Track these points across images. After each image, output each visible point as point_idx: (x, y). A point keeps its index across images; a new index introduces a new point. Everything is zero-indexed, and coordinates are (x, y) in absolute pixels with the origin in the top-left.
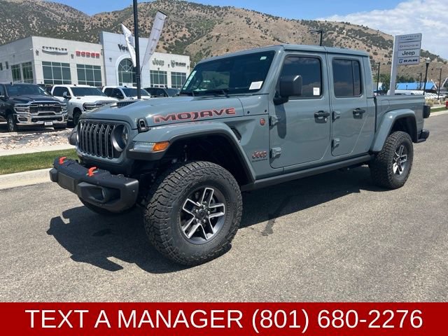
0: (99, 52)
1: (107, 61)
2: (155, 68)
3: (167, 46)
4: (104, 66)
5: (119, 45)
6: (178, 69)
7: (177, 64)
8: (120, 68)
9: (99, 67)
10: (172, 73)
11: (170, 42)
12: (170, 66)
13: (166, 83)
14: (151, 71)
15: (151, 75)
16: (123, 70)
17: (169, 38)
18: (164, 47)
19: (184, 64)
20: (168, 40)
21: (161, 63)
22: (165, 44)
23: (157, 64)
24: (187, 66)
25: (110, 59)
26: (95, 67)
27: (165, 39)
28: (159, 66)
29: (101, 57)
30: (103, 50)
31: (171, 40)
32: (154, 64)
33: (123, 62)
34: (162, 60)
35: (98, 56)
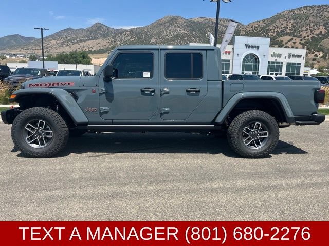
0: (231, 50)
1: (235, 56)
2: (273, 60)
3: (303, 41)
4: (233, 60)
5: (246, 45)
6: (293, 60)
7: (293, 56)
8: (244, 61)
9: (229, 61)
10: (288, 63)
11: (307, 38)
12: (287, 58)
13: (281, 71)
14: (269, 62)
15: (269, 65)
16: (247, 62)
17: (306, 35)
18: (300, 43)
19: (300, 56)
20: (305, 37)
21: (279, 56)
22: (301, 40)
23: (275, 57)
24: (302, 57)
25: (238, 55)
26: (227, 61)
27: (303, 36)
28: (276, 58)
29: (232, 53)
30: (233, 49)
31: (308, 36)
32: (272, 56)
33: (247, 57)
34: (280, 53)
35: (229, 53)
